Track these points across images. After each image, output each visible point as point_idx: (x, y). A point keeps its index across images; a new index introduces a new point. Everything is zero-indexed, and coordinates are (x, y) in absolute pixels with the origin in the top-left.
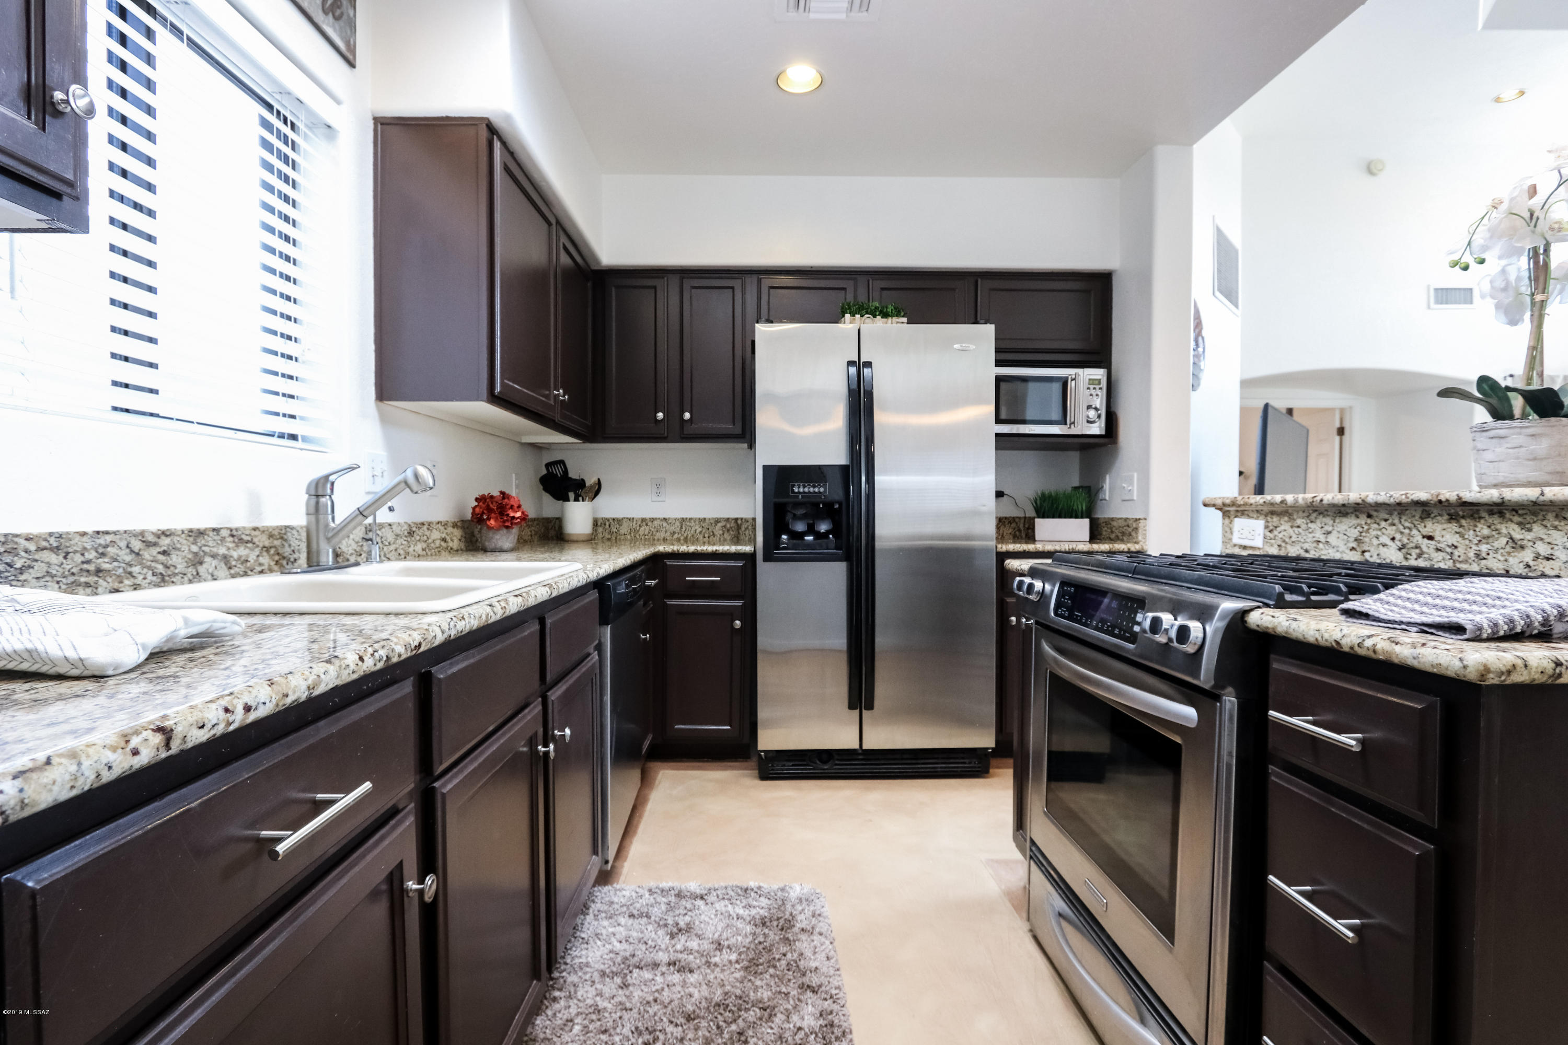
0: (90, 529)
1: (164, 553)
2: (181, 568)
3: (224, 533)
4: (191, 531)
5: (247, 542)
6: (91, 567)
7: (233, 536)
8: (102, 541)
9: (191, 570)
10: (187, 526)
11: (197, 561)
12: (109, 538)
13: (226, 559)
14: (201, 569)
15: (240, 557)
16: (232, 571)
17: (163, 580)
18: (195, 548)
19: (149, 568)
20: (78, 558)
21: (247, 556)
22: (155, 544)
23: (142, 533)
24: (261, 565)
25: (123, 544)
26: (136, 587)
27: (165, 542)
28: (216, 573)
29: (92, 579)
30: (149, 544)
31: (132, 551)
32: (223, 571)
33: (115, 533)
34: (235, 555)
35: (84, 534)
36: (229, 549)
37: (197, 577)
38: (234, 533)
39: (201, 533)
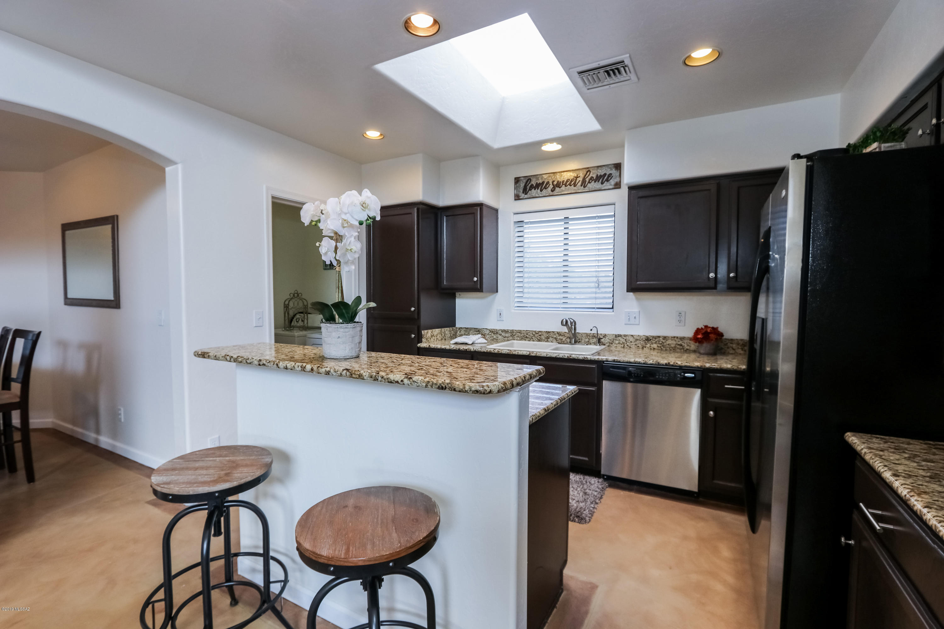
0: (525, 330)
1: (540, 335)
2: (544, 339)
3: (555, 333)
4: (547, 332)
5: (563, 335)
6: (525, 336)
7: (558, 334)
8: (527, 332)
9: (546, 340)
10: (546, 330)
11: (548, 338)
12: (529, 332)
13: (556, 339)
14: (549, 340)
15: (560, 339)
16: (558, 341)
17: (539, 341)
18: (547, 335)
19: (536, 338)
20: (523, 334)
21: (562, 338)
22: (538, 334)
23: (535, 331)
24: (567, 341)
25: (531, 333)
26: (533, 341)
27: (540, 333)
28: (553, 341)
29: (525, 338)
30: (536, 333)
31: (533, 334)
32: (555, 341)
33: (530, 331)
34: (559, 338)
35: (524, 331)
36: (557, 336)
37: (548, 341)
38: (559, 333)
39: (549, 332)
